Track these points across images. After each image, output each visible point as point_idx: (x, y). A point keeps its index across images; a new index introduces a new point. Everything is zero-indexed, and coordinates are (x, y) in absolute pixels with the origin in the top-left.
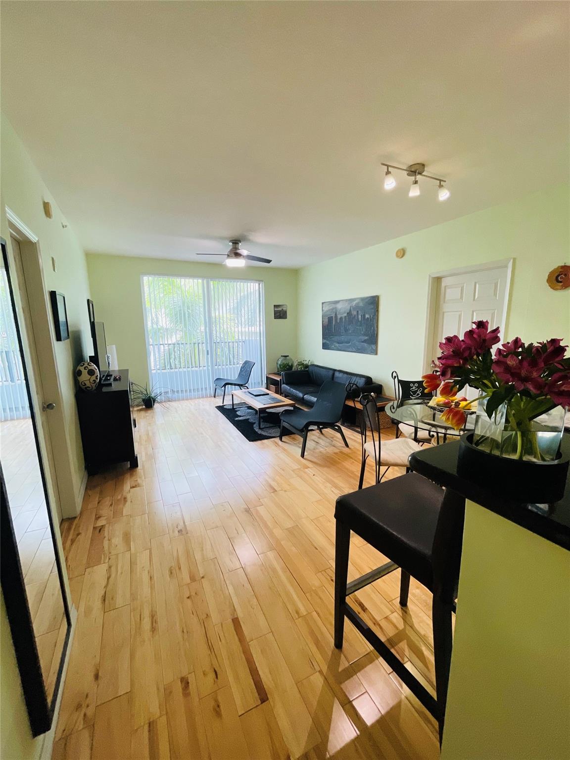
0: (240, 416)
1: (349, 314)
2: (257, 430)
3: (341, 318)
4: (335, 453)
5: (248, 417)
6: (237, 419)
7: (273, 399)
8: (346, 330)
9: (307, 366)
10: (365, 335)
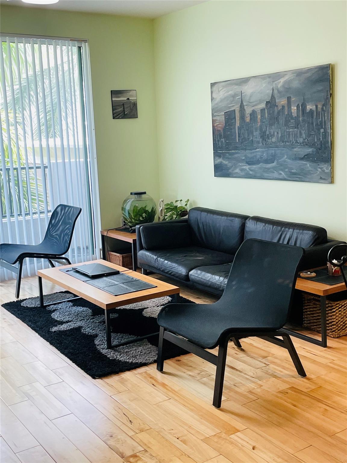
0: (62, 323)
1: (271, 103)
2: (104, 352)
3: (253, 114)
4: (280, 392)
5: (79, 324)
6: (54, 329)
7: (131, 282)
8: (264, 136)
9: (184, 213)
10: (305, 144)
